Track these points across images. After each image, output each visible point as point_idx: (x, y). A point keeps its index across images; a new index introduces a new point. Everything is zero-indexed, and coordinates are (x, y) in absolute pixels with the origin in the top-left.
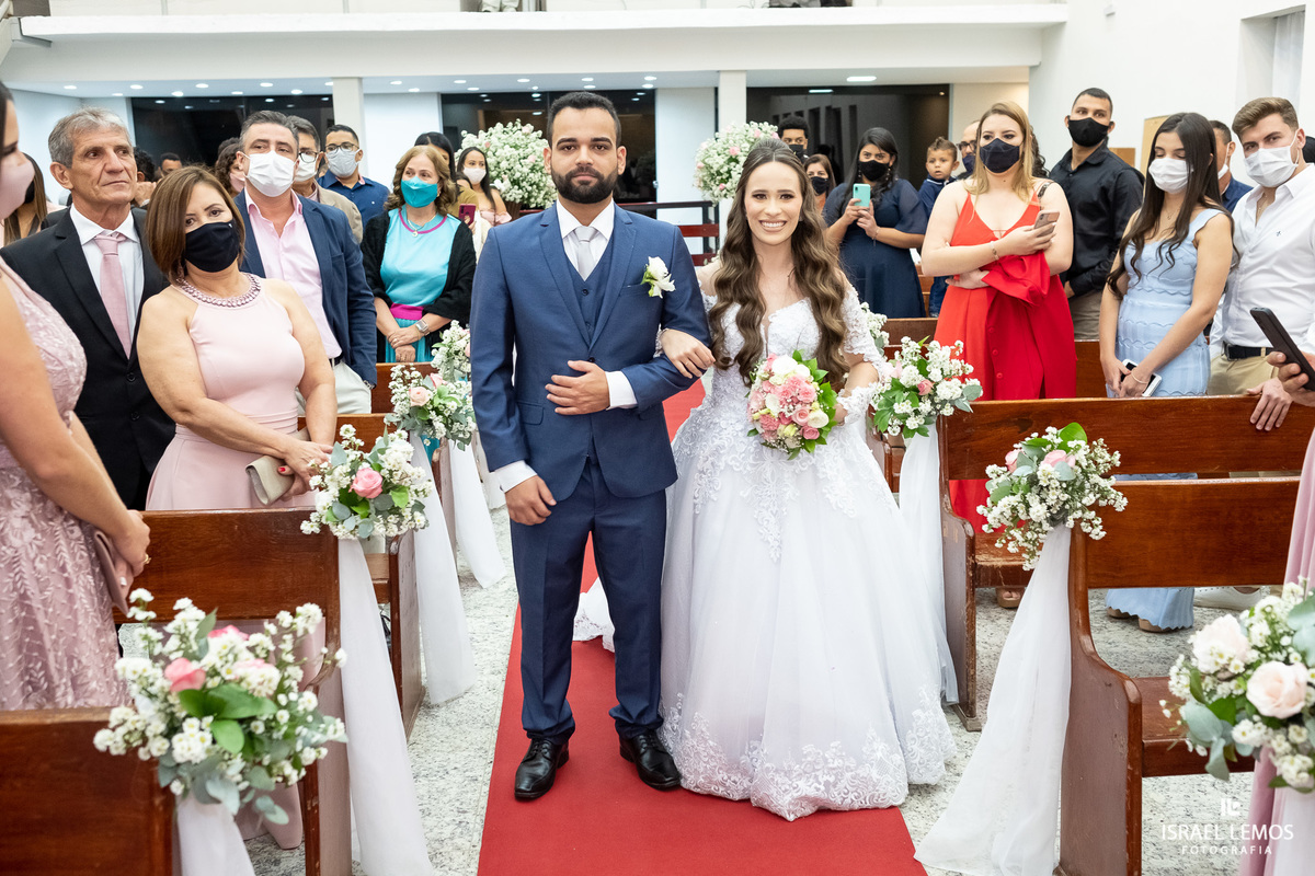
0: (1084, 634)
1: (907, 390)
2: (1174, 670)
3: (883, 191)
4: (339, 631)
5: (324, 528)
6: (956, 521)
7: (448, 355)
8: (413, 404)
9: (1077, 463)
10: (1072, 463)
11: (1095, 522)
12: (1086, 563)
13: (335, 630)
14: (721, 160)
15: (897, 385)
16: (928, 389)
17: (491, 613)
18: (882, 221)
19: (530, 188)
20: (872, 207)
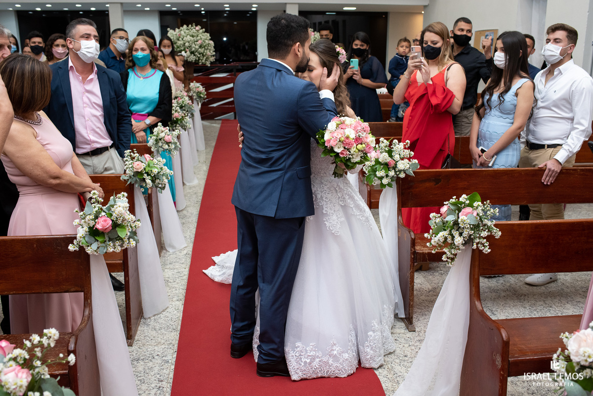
0: (477, 301)
1: (382, 164)
2: (555, 356)
3: (363, 63)
4: (91, 301)
5: (82, 249)
6: (405, 231)
7: (156, 140)
8: (135, 170)
9: (478, 214)
10: (475, 214)
11: (486, 244)
12: (479, 264)
13: (89, 301)
15: (377, 162)
16: (393, 164)
17: (177, 267)
18: (364, 76)
19: (199, 56)
20: (359, 70)
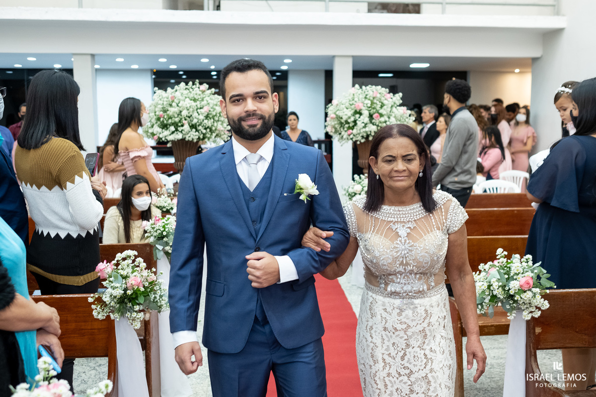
14: (349, 113)
